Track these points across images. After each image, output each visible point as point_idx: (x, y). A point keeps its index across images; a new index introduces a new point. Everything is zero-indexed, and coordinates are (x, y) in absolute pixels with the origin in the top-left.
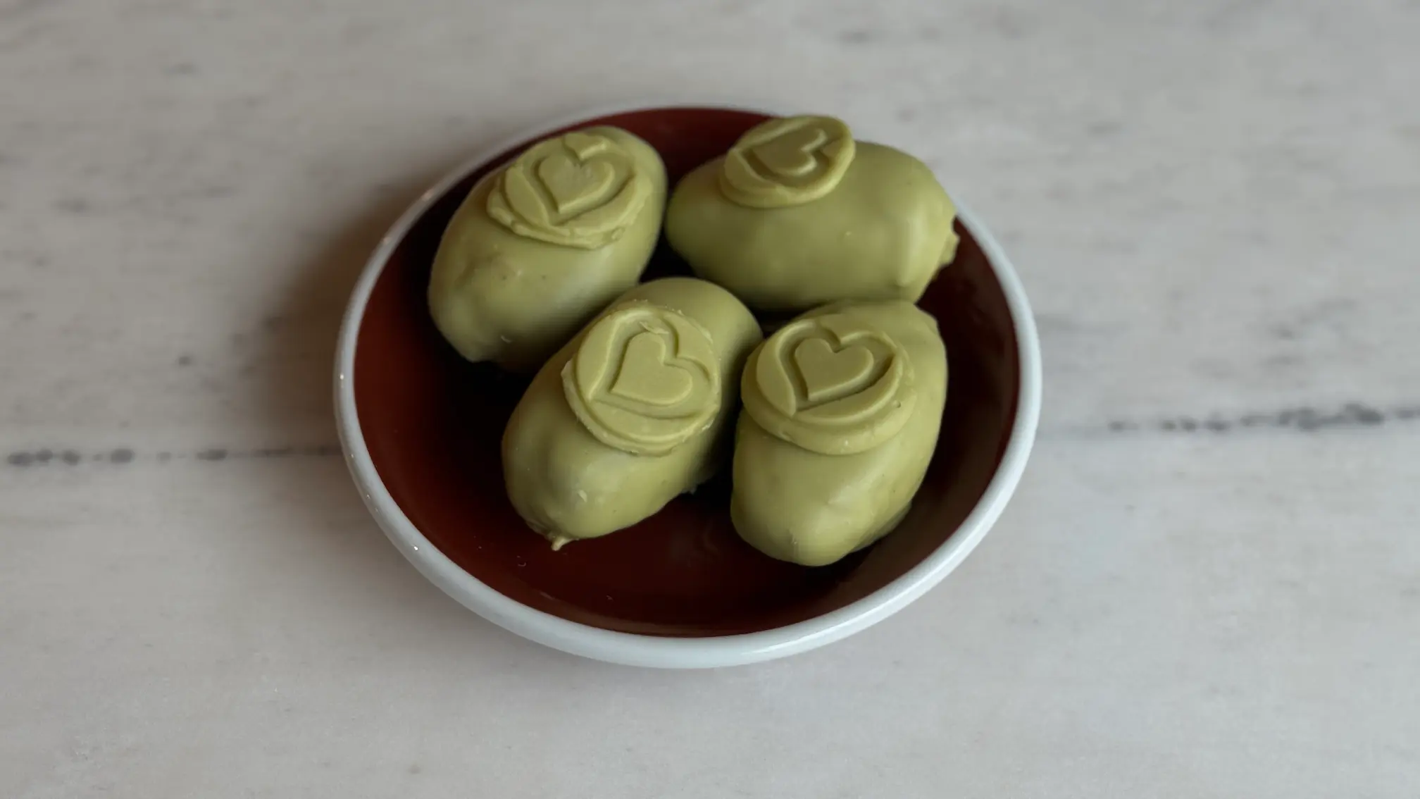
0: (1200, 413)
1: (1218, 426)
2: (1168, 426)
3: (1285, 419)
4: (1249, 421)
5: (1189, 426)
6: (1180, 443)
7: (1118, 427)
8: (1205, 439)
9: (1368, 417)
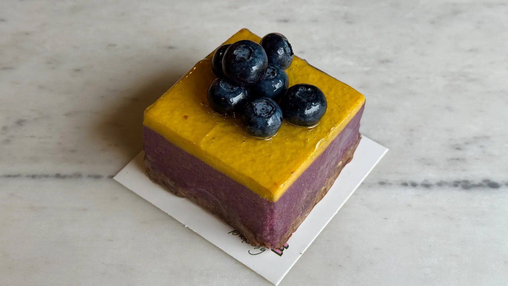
0: (419, 180)
1: (427, 186)
2: (405, 184)
3: (456, 184)
4: (440, 184)
5: (414, 185)
6: (410, 191)
7: (382, 183)
8: (421, 191)
9: (494, 185)
